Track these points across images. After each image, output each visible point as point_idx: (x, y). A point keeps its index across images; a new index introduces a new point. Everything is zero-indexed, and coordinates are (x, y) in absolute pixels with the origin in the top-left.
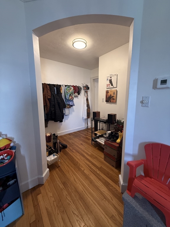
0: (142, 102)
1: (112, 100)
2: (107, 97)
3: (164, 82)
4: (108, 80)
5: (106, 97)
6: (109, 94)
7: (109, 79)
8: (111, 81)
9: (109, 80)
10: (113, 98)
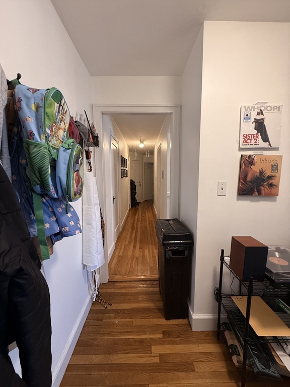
1: (264, 189)
2: (249, 179)
4: (247, 117)
5: (243, 178)
6: (256, 169)
7: (254, 115)
8: (260, 126)
9: (252, 120)
10: (271, 181)
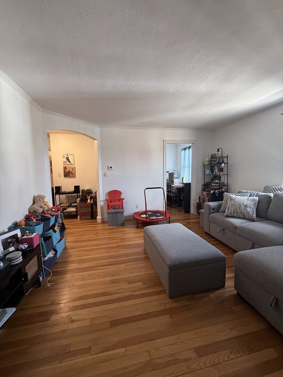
0: (104, 175)
3: (111, 167)
4: (64, 157)
5: (64, 172)
7: (66, 156)
10: (72, 173)
